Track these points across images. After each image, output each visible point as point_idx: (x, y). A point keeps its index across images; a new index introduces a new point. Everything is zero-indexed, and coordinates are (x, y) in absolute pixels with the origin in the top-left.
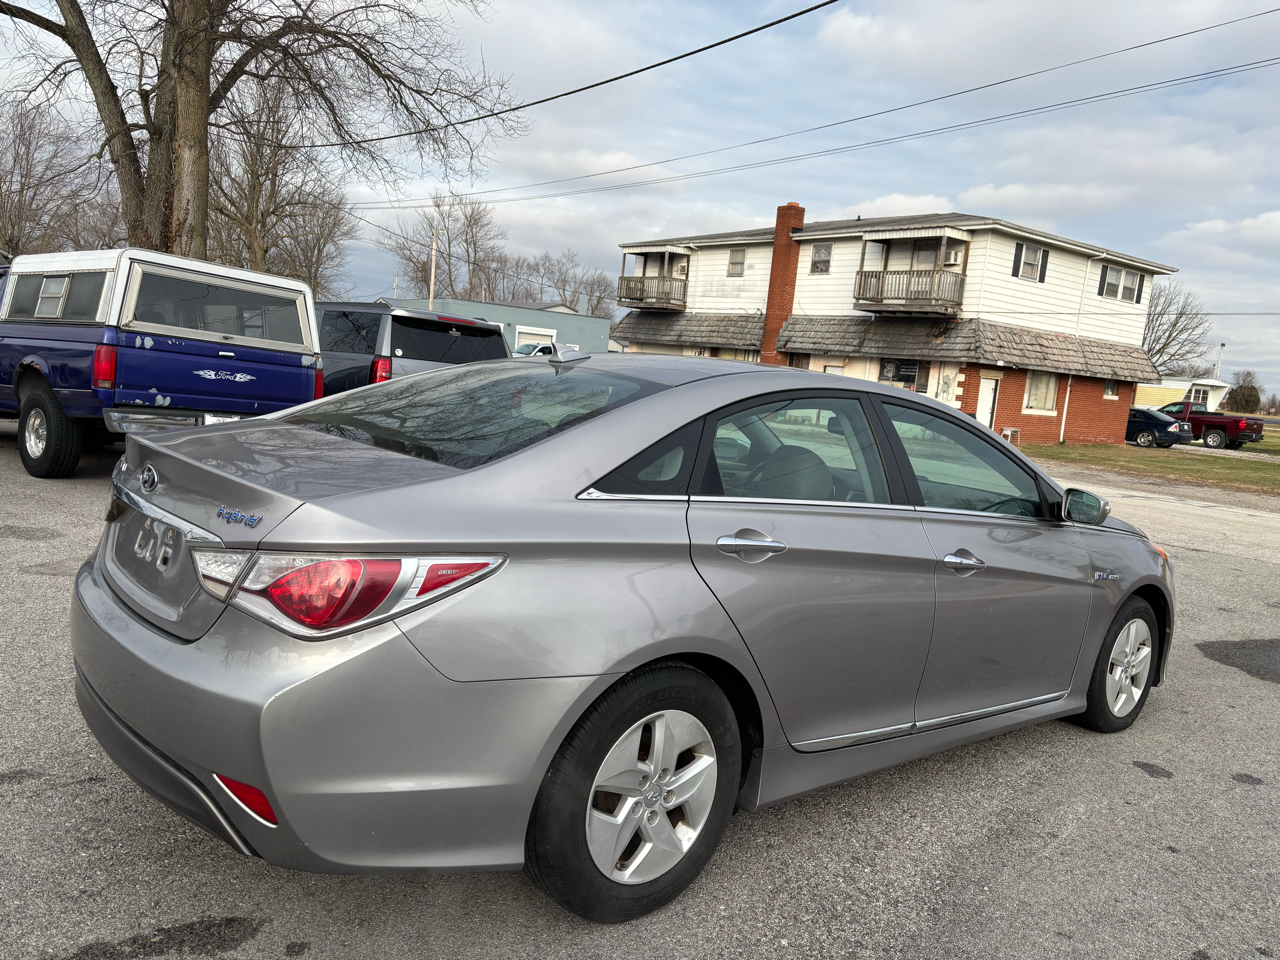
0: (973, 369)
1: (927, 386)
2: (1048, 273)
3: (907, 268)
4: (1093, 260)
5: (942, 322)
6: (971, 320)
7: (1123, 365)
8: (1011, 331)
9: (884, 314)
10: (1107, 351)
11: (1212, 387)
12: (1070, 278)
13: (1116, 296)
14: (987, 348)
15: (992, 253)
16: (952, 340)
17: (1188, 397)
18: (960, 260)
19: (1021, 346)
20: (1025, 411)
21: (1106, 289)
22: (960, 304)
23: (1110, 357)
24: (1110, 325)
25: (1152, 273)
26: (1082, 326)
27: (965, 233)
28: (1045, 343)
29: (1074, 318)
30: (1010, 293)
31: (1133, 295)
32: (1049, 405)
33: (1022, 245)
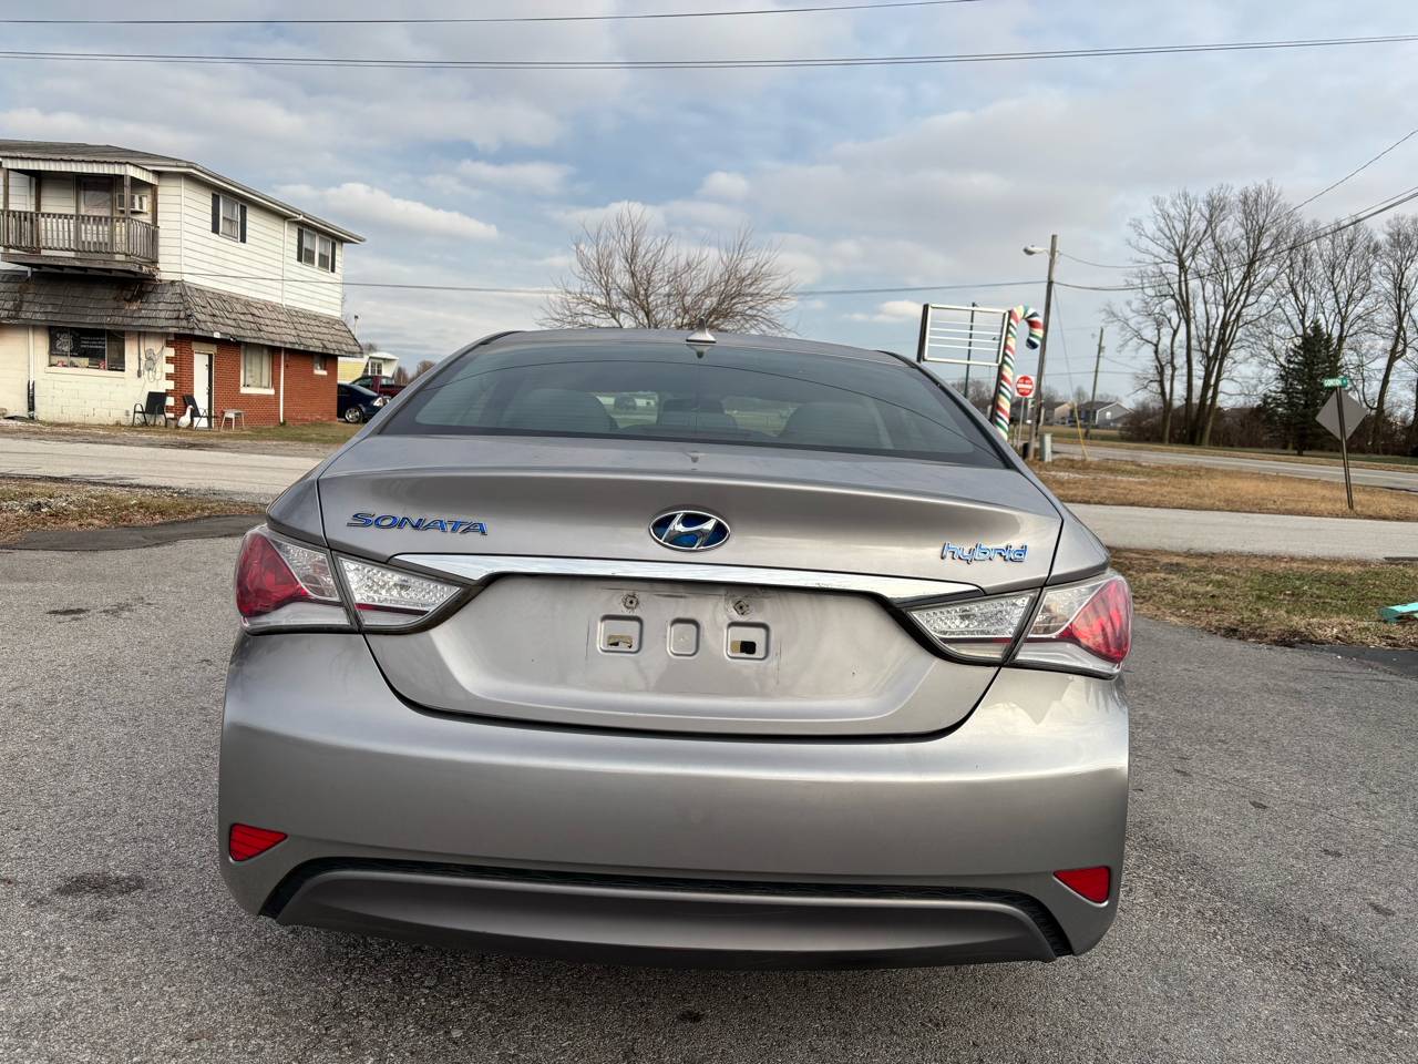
0: (183, 341)
1: (124, 362)
2: (248, 232)
3: (72, 211)
4: (289, 222)
5: (136, 284)
6: (173, 282)
7: (329, 337)
8: (219, 297)
9: (44, 269)
10: (313, 322)
11: (384, 359)
12: (270, 240)
13: (313, 263)
14: (199, 316)
15: (189, 202)
16: (153, 306)
17: (366, 371)
18: (147, 207)
19: (234, 316)
20: (244, 391)
21: (304, 255)
22: (155, 262)
23: (317, 329)
24: (312, 295)
25: (342, 241)
26: (287, 295)
27: (151, 175)
28: (256, 312)
29: (279, 285)
30: (213, 252)
31: (328, 263)
32: (265, 383)
33: (218, 197)
